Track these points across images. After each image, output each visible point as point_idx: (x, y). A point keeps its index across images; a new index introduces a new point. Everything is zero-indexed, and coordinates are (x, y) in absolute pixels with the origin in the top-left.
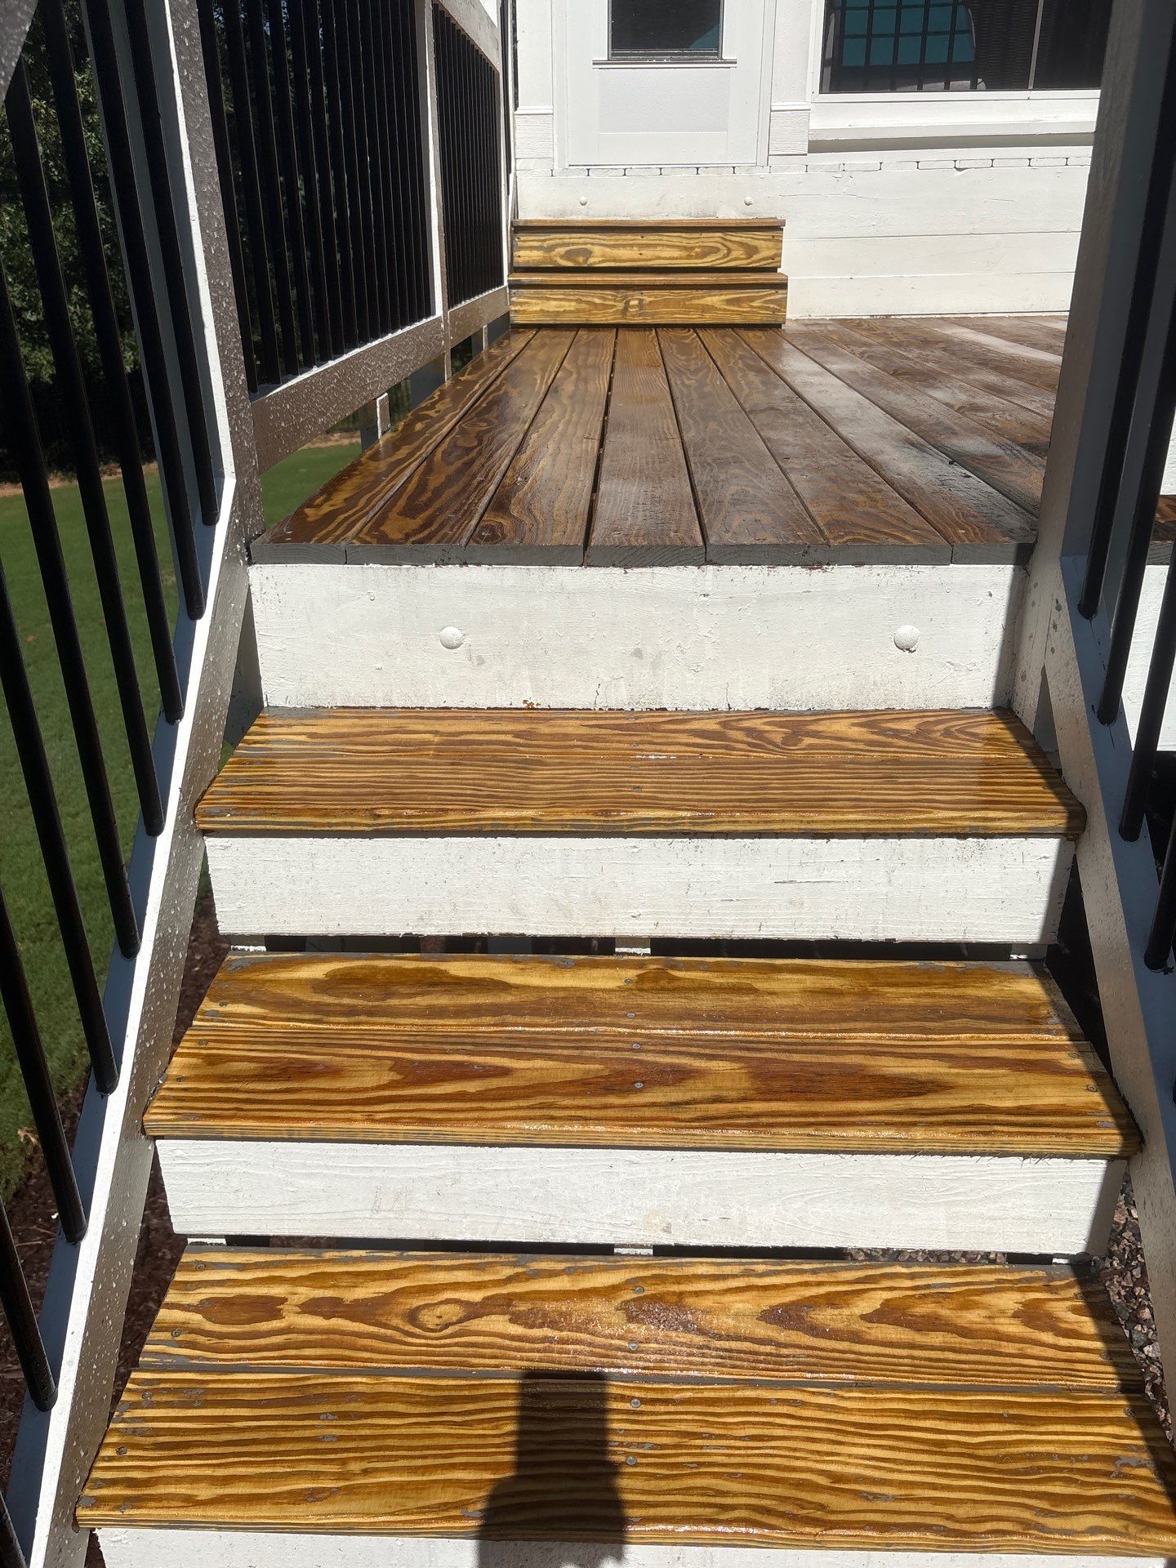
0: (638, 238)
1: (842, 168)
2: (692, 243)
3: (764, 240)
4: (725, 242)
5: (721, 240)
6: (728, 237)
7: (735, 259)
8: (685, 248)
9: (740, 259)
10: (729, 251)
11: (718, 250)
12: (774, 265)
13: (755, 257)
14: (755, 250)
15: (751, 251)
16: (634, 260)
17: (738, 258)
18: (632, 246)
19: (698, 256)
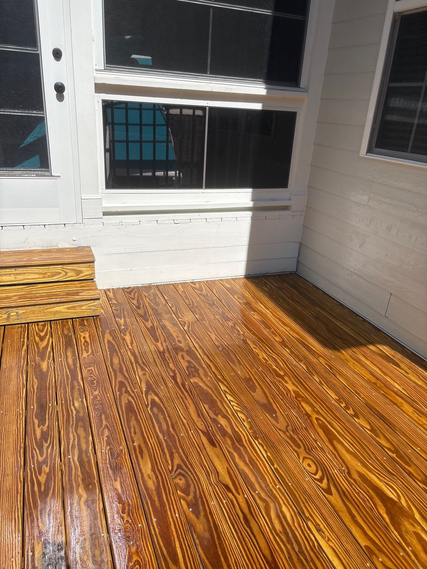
0: (13, 271)
1: (121, 223)
2: (45, 271)
3: (85, 267)
4: (63, 270)
5: (61, 269)
6: (65, 267)
7: (70, 277)
8: (41, 273)
9: (73, 276)
10: (66, 273)
11: (60, 273)
12: (92, 278)
13: (81, 275)
14: (81, 272)
15: (78, 272)
16: (12, 281)
17: (71, 275)
18: (10, 274)
19: (49, 277)
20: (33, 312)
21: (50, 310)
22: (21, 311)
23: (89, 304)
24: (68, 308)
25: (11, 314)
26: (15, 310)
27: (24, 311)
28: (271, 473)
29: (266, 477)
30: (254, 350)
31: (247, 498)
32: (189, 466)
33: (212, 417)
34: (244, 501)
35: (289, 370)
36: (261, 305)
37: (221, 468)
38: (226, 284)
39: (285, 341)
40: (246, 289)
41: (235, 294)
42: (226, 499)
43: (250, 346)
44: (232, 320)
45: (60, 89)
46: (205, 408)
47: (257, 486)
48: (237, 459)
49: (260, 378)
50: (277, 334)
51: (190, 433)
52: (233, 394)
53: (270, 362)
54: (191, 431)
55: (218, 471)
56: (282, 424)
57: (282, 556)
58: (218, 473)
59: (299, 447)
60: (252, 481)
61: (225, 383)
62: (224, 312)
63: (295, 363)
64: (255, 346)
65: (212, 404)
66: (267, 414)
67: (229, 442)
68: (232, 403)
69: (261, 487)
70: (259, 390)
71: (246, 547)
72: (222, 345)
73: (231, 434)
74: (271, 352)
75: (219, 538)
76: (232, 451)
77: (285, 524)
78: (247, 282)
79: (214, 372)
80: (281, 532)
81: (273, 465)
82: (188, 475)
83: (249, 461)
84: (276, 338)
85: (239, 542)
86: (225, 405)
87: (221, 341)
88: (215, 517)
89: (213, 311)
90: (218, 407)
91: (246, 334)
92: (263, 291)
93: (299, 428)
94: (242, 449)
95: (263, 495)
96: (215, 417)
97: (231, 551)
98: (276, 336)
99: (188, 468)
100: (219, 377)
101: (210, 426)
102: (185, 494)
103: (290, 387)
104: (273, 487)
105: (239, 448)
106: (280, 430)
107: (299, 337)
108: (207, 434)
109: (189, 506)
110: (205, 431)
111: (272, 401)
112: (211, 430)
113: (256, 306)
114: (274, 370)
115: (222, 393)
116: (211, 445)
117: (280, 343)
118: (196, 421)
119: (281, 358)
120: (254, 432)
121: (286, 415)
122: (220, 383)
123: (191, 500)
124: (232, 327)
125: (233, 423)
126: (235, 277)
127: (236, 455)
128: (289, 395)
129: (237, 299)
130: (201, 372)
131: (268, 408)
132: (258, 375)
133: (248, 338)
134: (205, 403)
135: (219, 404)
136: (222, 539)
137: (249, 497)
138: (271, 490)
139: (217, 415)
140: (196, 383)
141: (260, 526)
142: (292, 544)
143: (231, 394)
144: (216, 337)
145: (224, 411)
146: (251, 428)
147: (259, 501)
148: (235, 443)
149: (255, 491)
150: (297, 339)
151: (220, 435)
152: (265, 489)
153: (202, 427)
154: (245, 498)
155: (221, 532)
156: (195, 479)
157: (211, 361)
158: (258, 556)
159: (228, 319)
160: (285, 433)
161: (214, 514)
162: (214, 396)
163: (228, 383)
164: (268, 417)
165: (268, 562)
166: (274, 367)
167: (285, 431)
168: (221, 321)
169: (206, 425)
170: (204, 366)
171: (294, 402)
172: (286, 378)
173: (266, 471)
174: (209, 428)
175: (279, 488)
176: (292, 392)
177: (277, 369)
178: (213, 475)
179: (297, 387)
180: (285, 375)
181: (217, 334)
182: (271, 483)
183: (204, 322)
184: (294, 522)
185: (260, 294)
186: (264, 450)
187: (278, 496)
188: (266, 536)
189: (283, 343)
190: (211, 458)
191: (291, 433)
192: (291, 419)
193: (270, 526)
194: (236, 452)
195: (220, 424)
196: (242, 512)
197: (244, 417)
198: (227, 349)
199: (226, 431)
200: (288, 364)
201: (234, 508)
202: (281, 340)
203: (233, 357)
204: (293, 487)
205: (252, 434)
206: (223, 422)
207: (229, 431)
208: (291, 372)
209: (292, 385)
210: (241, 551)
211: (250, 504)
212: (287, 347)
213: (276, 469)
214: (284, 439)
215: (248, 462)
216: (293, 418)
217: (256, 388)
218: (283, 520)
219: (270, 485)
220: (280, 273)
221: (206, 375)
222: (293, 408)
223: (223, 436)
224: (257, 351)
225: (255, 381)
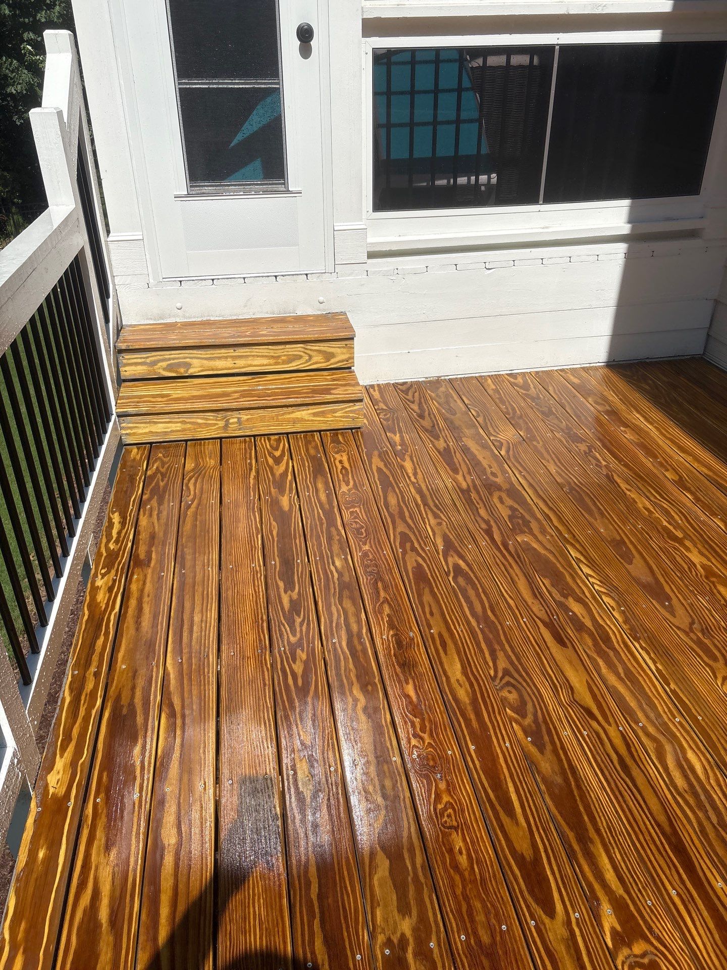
0: (231, 352)
1: (396, 271)
2: (279, 353)
3: (339, 347)
4: (306, 351)
5: (303, 350)
6: (309, 347)
7: (316, 363)
8: (273, 357)
9: (320, 363)
10: (310, 357)
11: (300, 357)
12: (349, 365)
13: (333, 361)
14: (332, 355)
15: (329, 356)
16: (229, 369)
17: (318, 361)
18: (226, 357)
19: (284, 363)
20: (262, 419)
21: (288, 416)
22: (244, 416)
23: (346, 408)
24: (315, 414)
25: (231, 421)
26: (236, 414)
27: (249, 417)
28: (664, 698)
29: (656, 702)
30: (628, 493)
31: (623, 731)
32: (524, 674)
33: (558, 599)
34: (620, 735)
35: (692, 530)
36: (638, 416)
37: (577, 680)
38: (572, 378)
39: (684, 479)
40: (610, 387)
41: (589, 395)
42: (587, 729)
43: (619, 487)
44: (584, 441)
45: (305, 35)
46: (544, 583)
47: (640, 715)
48: (604, 670)
49: (639, 541)
50: (669, 468)
51: (522, 622)
52: (592, 564)
53: (657, 515)
54: (522, 618)
55: (572, 685)
56: (682, 619)
57: (688, 827)
58: (572, 688)
59: (715, 659)
60: (631, 707)
61: (577, 546)
62: (570, 425)
63: (703, 518)
64: (629, 487)
65: (557, 579)
66: (654, 602)
67: (589, 642)
68: (591, 580)
69: (647, 717)
70: (637, 560)
71: (625, 806)
72: (569, 484)
73: (592, 628)
74: (659, 497)
75: (579, 787)
76: (595, 656)
77: (693, 780)
78: (611, 375)
79: (556, 528)
80: (685, 791)
81: (668, 685)
82: (523, 686)
83: (625, 674)
84: (667, 474)
85: (612, 797)
86: (579, 581)
87: (566, 477)
88: (571, 754)
89: (550, 425)
90: (567, 584)
91: (611, 466)
92: (640, 390)
93: (713, 627)
94: (611, 654)
95: (651, 730)
96: (562, 599)
97: (600, 808)
98: (667, 470)
99: (521, 676)
100: (566, 536)
101: (554, 614)
102: (518, 714)
103: (696, 558)
104: (670, 720)
105: (605, 652)
106: (679, 628)
107: (710, 474)
108: (549, 625)
109: (526, 733)
110: (547, 620)
111: (662, 580)
112: (557, 620)
113: (629, 417)
114: (665, 528)
115: (573, 562)
116: (558, 642)
117: (674, 482)
118: (530, 604)
119: (678, 509)
120: (632, 629)
121: (689, 604)
122: (568, 546)
123: (529, 725)
124: (585, 453)
125: (595, 612)
126: (588, 365)
127: (601, 663)
128: (693, 571)
129: (594, 405)
130: (534, 525)
131: (656, 591)
132: (635, 535)
133: (616, 473)
134: (545, 577)
135: (569, 579)
136: (584, 788)
137: (628, 731)
138: (666, 724)
139: (566, 597)
140: (527, 543)
141: (648, 776)
142: (707, 811)
143: (589, 564)
144: (557, 469)
145: (577, 591)
146: (625, 622)
147: (644, 739)
148: (599, 643)
149: (637, 723)
150: (706, 477)
151: (572, 628)
152: (655, 721)
153: (542, 614)
154: (621, 731)
155: (582, 779)
156: (534, 694)
157: (550, 508)
158: (648, 823)
159: (577, 439)
160: (687, 634)
161: (569, 749)
162: (559, 565)
163: (582, 546)
164: (658, 607)
165: (664, 834)
166: (665, 523)
167: (688, 630)
168: (565, 443)
169: (548, 611)
170: (539, 516)
171: (705, 584)
172: (688, 543)
173: (655, 692)
174: (553, 616)
175: (680, 723)
176: (699, 567)
177: (671, 528)
178: (564, 690)
179: (709, 560)
180: (684, 537)
181: (559, 464)
182: (665, 713)
183: (535, 443)
184: (708, 778)
185: (636, 397)
186: (651, 658)
187: (678, 735)
188: (659, 794)
189: (681, 483)
190: (559, 664)
191: (700, 635)
192: (699, 612)
193: (666, 779)
194: (601, 658)
195: (572, 612)
196: (617, 753)
197: (613, 603)
198: (579, 490)
199: (583, 623)
200: (690, 519)
201: (602, 744)
202: (676, 478)
203: (590, 504)
204: (706, 723)
205: (628, 631)
206: (576, 608)
207: (588, 623)
208: (695, 533)
209: (698, 554)
210: (617, 812)
211: (630, 742)
212: (689, 490)
213: (673, 692)
214: (687, 644)
215: (622, 675)
216: (701, 609)
217: (634, 557)
218: (688, 772)
219: (664, 716)
220: (672, 359)
221: (543, 531)
222: (703, 594)
223: (577, 630)
224: (633, 496)
225: (630, 546)
